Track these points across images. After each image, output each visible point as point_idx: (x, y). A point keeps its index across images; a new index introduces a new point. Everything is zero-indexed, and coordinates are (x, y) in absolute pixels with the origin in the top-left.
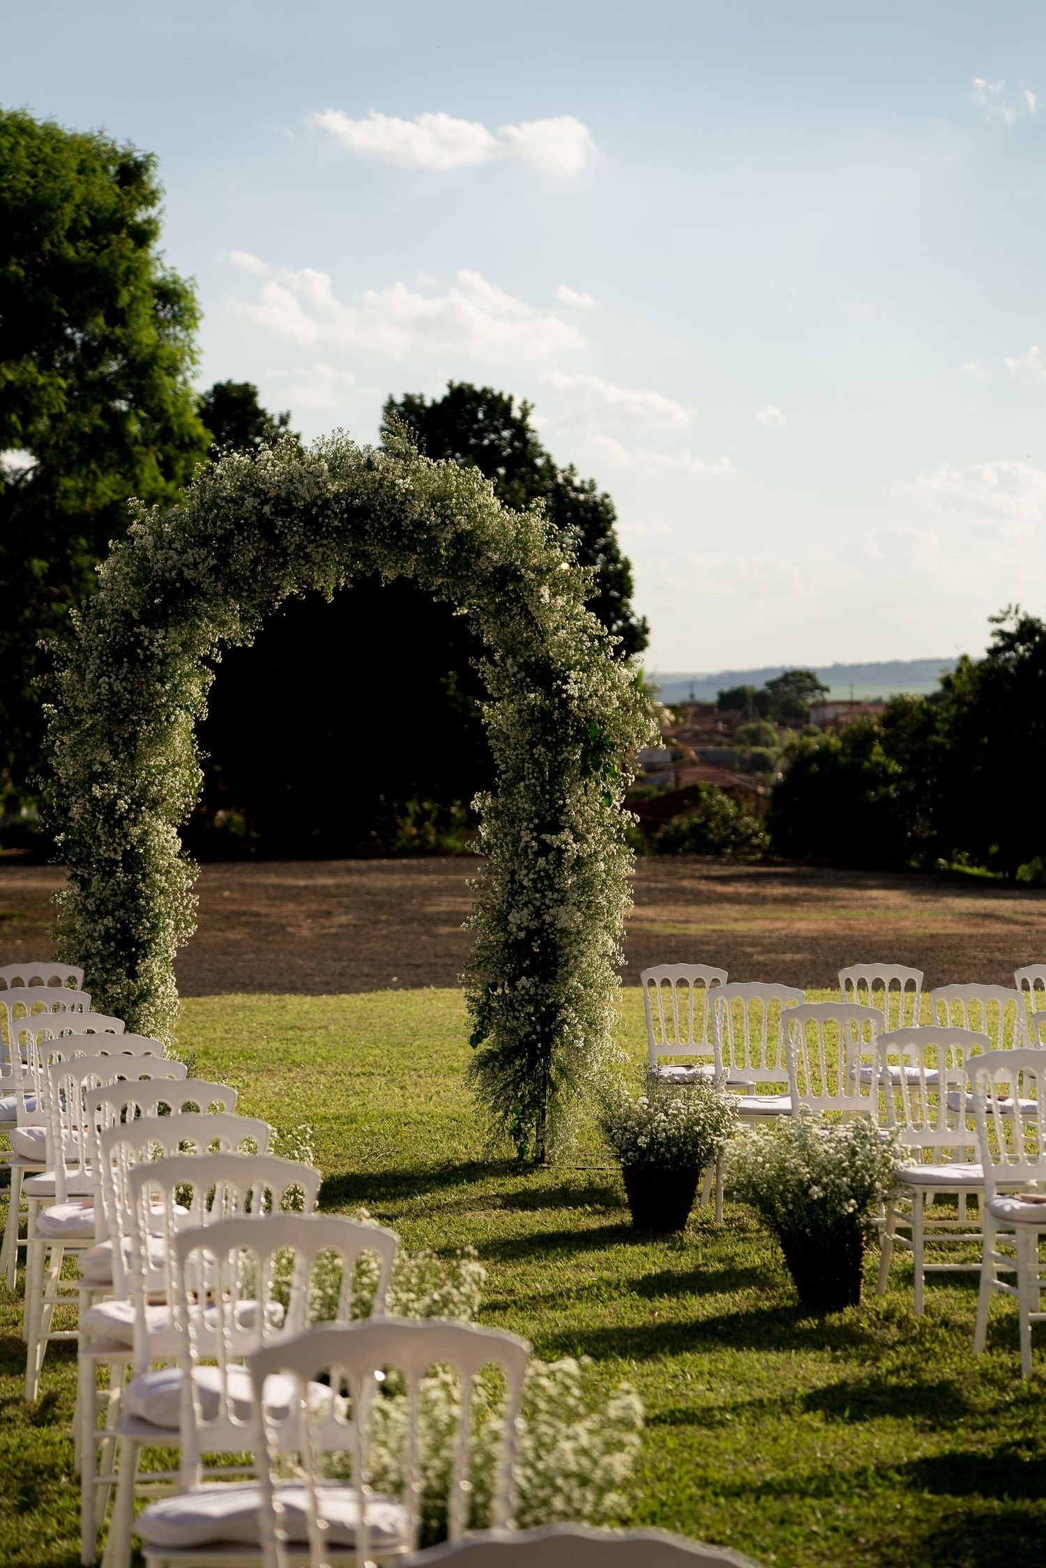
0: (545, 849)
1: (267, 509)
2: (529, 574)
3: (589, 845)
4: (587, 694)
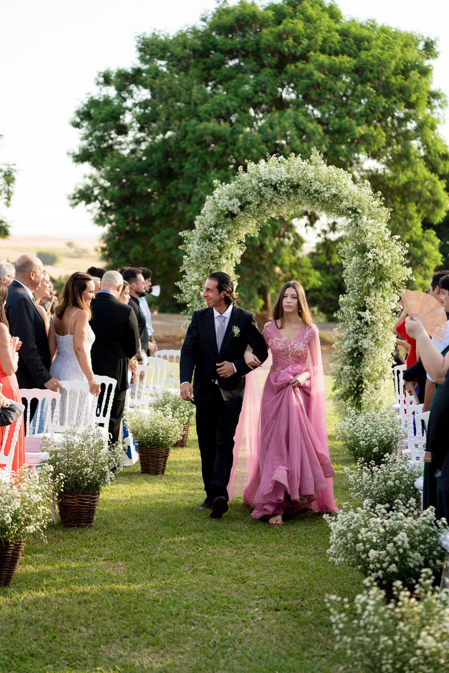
0: (360, 318)
1: (261, 185)
2: (360, 211)
3: (376, 317)
4: (377, 258)
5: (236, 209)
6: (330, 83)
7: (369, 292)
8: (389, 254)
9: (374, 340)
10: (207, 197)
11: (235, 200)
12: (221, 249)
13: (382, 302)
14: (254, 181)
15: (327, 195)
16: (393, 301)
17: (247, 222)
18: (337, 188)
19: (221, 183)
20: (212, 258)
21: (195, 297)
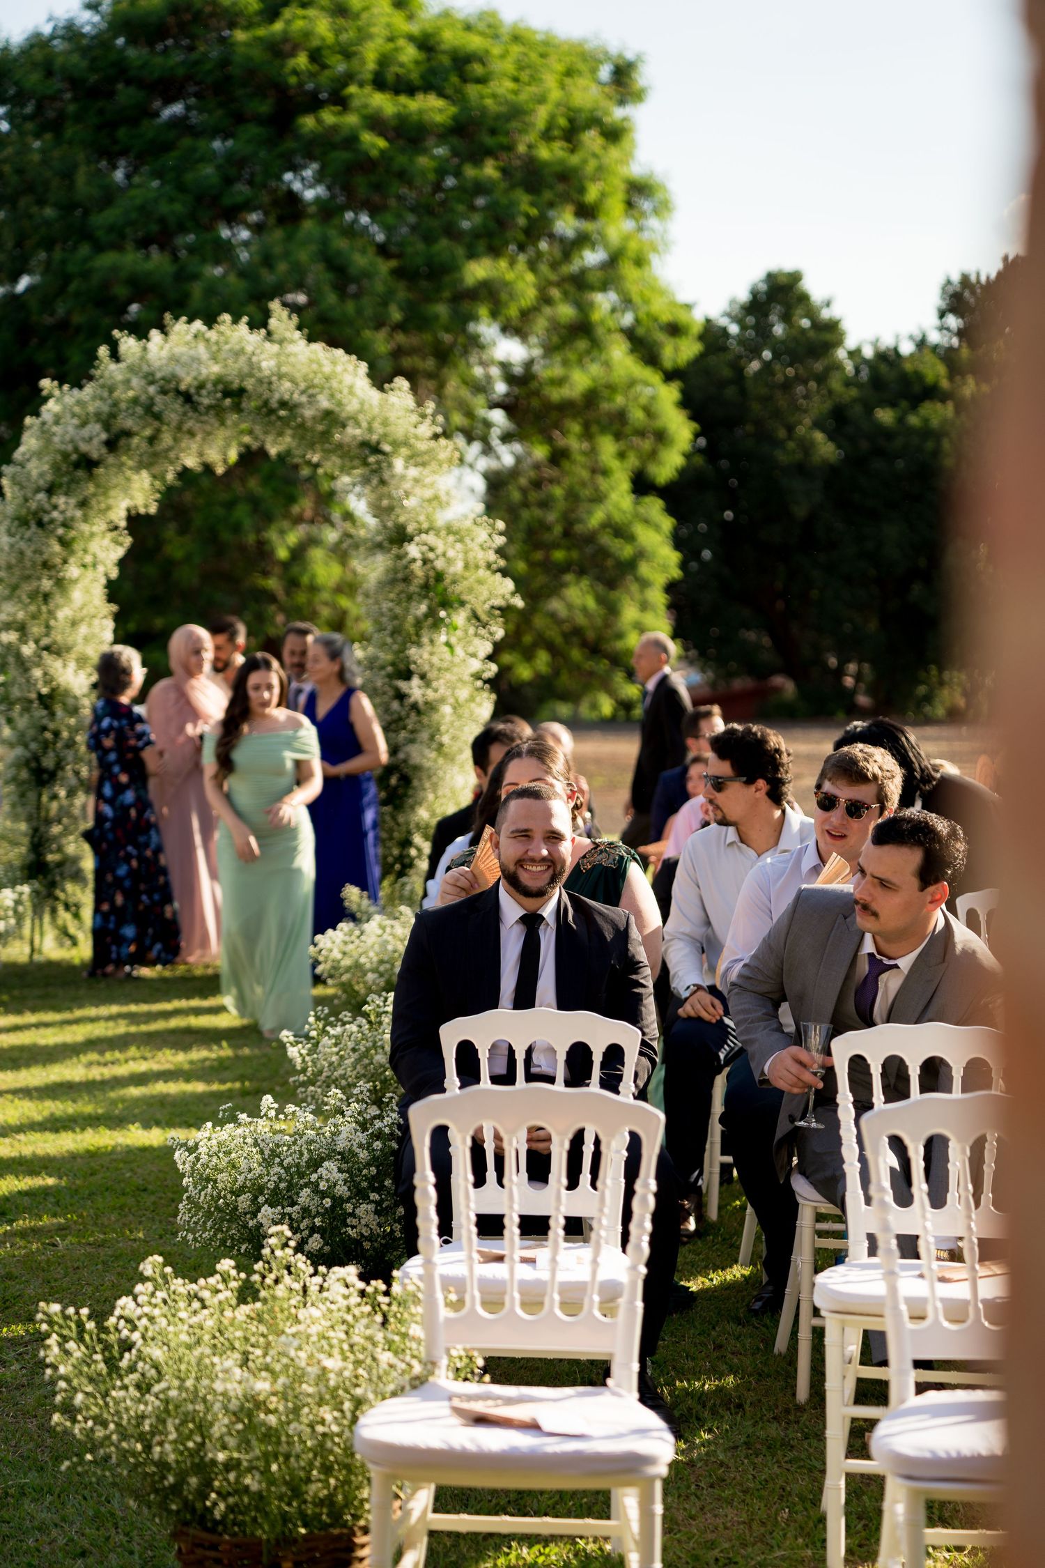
0: (399, 696)
1: (152, 390)
2: (387, 448)
3: (436, 691)
4: (431, 555)
5: (94, 449)
6: (401, 160)
7: (418, 635)
8: (459, 546)
9: (434, 746)
10: (28, 420)
11: (95, 428)
12: (65, 543)
13: (447, 656)
14: (135, 382)
15: (308, 413)
16: (474, 655)
17: (128, 480)
18: (332, 396)
19: (60, 385)
20: (46, 565)
21: (11, 660)
